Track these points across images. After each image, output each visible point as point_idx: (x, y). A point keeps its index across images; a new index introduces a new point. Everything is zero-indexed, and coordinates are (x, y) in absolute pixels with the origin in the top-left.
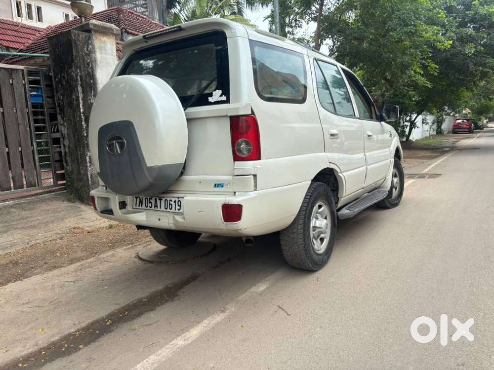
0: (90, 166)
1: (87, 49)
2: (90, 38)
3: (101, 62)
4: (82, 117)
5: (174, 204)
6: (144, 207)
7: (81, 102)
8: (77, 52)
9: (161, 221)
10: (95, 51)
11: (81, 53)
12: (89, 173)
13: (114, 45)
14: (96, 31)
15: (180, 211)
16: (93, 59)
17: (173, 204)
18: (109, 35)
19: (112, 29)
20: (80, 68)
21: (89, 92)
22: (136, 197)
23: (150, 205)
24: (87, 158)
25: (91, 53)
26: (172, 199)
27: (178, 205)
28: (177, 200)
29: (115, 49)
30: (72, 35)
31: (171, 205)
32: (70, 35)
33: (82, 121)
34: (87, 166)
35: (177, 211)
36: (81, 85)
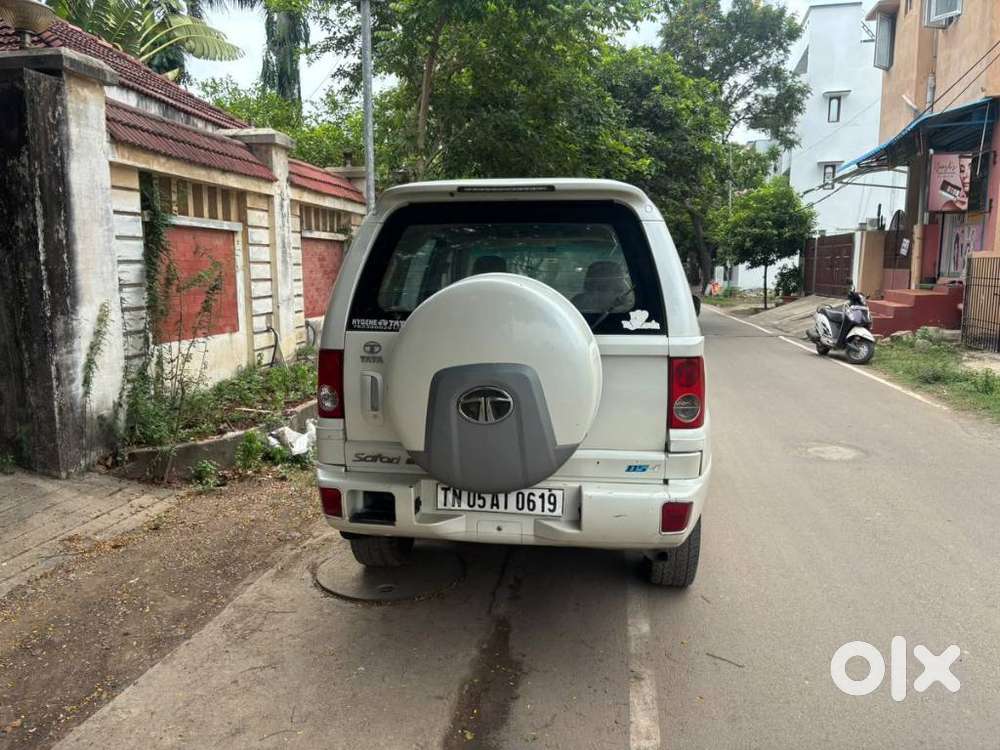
0: (57, 387)
1: (54, 117)
2: (58, 89)
3: (78, 146)
4: (44, 273)
5: (540, 500)
6: (464, 506)
7: (40, 235)
8: (35, 120)
9: (504, 531)
10: (67, 119)
11: (42, 124)
12: (56, 403)
13: (102, 107)
14: (71, 74)
15: (554, 514)
16: (63, 138)
17: (538, 502)
18: (94, 84)
19: (101, 71)
20: (38, 157)
21: (56, 216)
22: (443, 489)
23: (481, 502)
24: (53, 368)
25: (60, 123)
26: (534, 491)
27: (550, 503)
28: (547, 494)
29: (103, 117)
30: (26, 82)
31: (534, 502)
32: (21, 80)
33: (42, 282)
34: (51, 388)
35: (547, 512)
36: (41, 198)
